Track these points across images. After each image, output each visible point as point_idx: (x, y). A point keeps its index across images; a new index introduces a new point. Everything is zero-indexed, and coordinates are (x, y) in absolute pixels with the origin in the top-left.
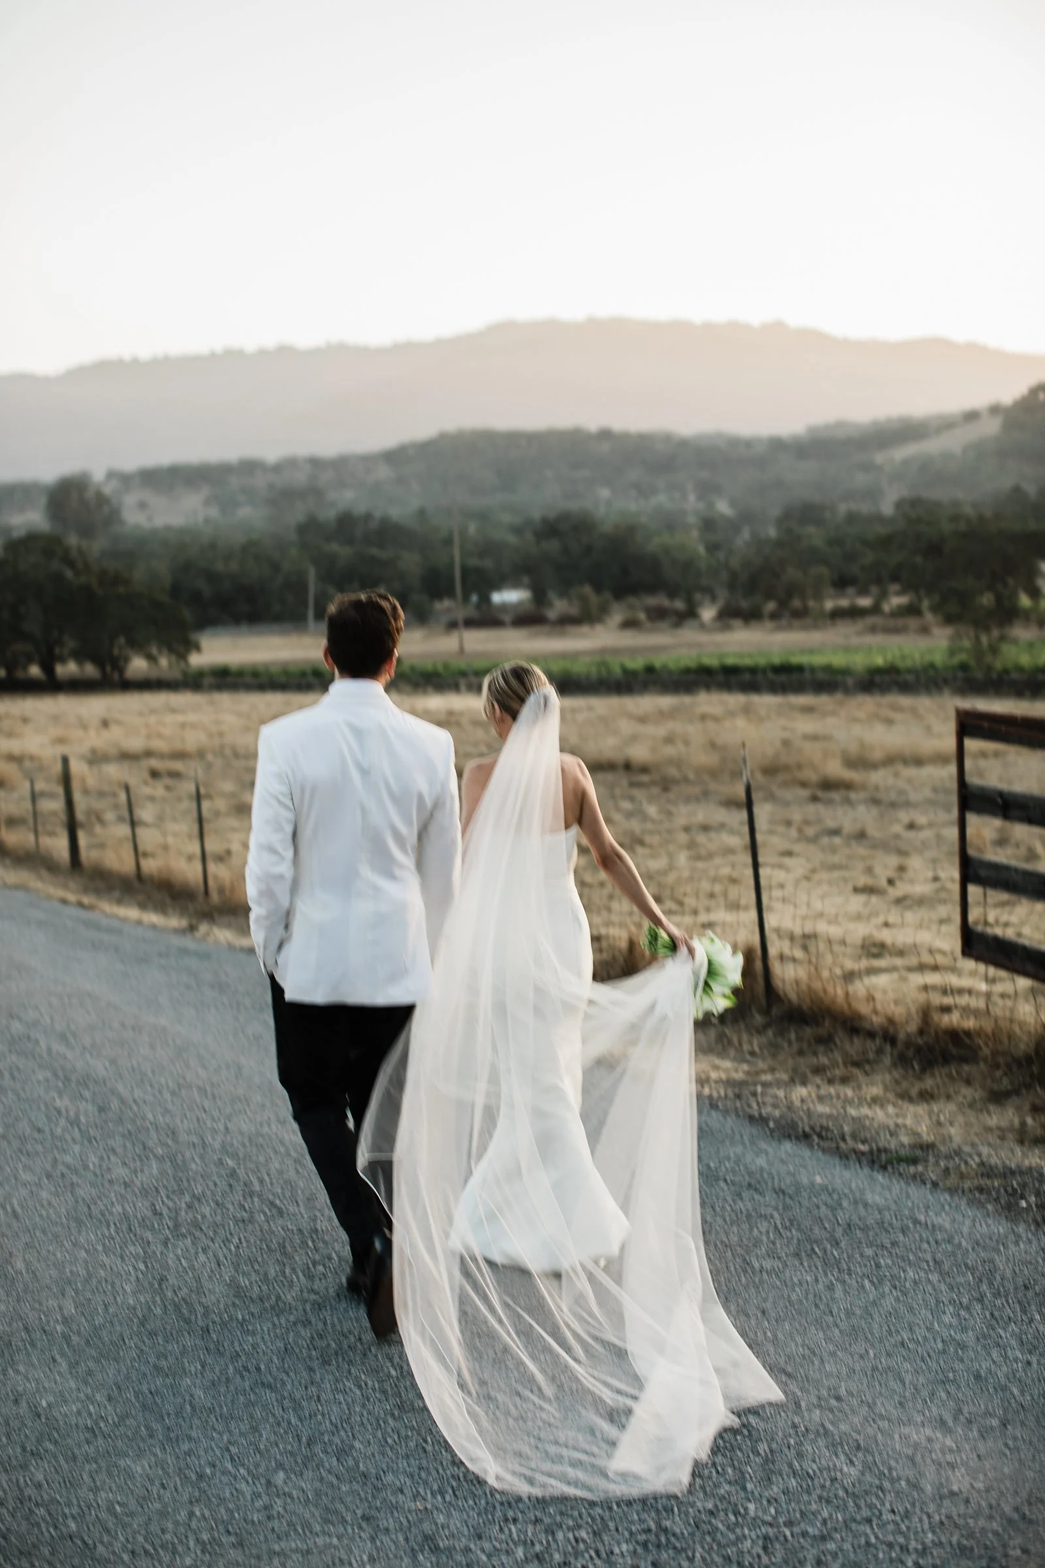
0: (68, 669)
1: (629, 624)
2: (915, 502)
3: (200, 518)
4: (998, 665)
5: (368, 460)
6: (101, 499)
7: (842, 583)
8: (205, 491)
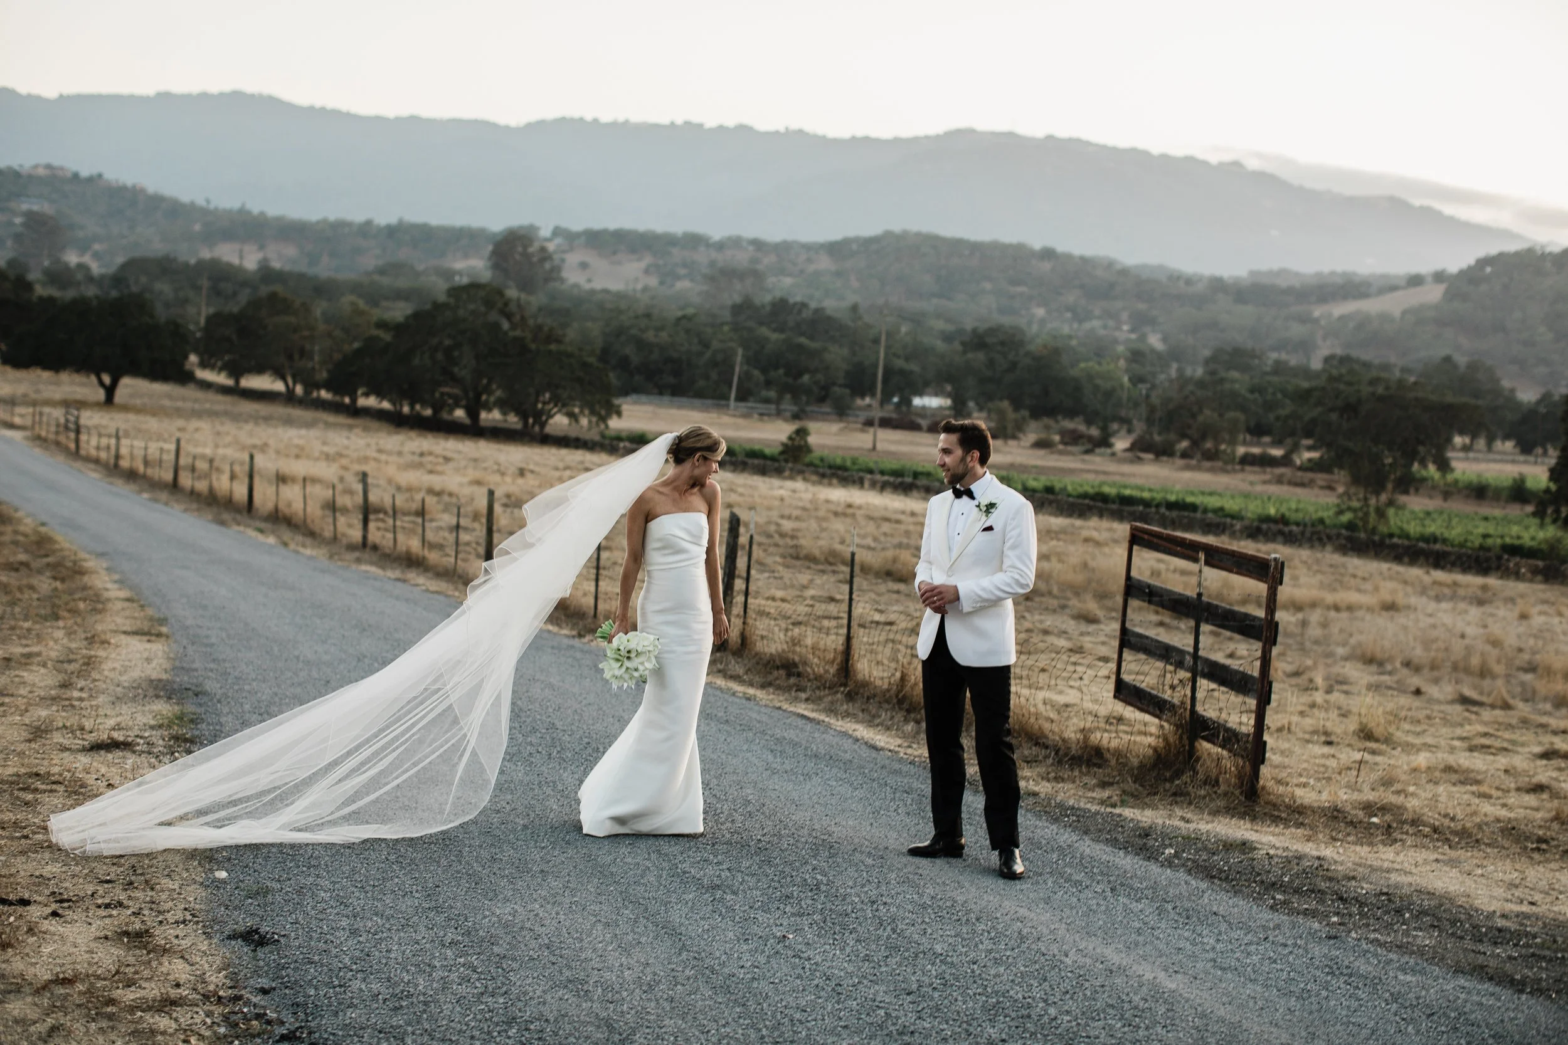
0: (492, 417)
1: (1041, 444)
2: (1345, 360)
3: (639, 286)
4: (1383, 529)
5: (810, 248)
6: (545, 255)
7: (1258, 431)
8: (648, 260)
